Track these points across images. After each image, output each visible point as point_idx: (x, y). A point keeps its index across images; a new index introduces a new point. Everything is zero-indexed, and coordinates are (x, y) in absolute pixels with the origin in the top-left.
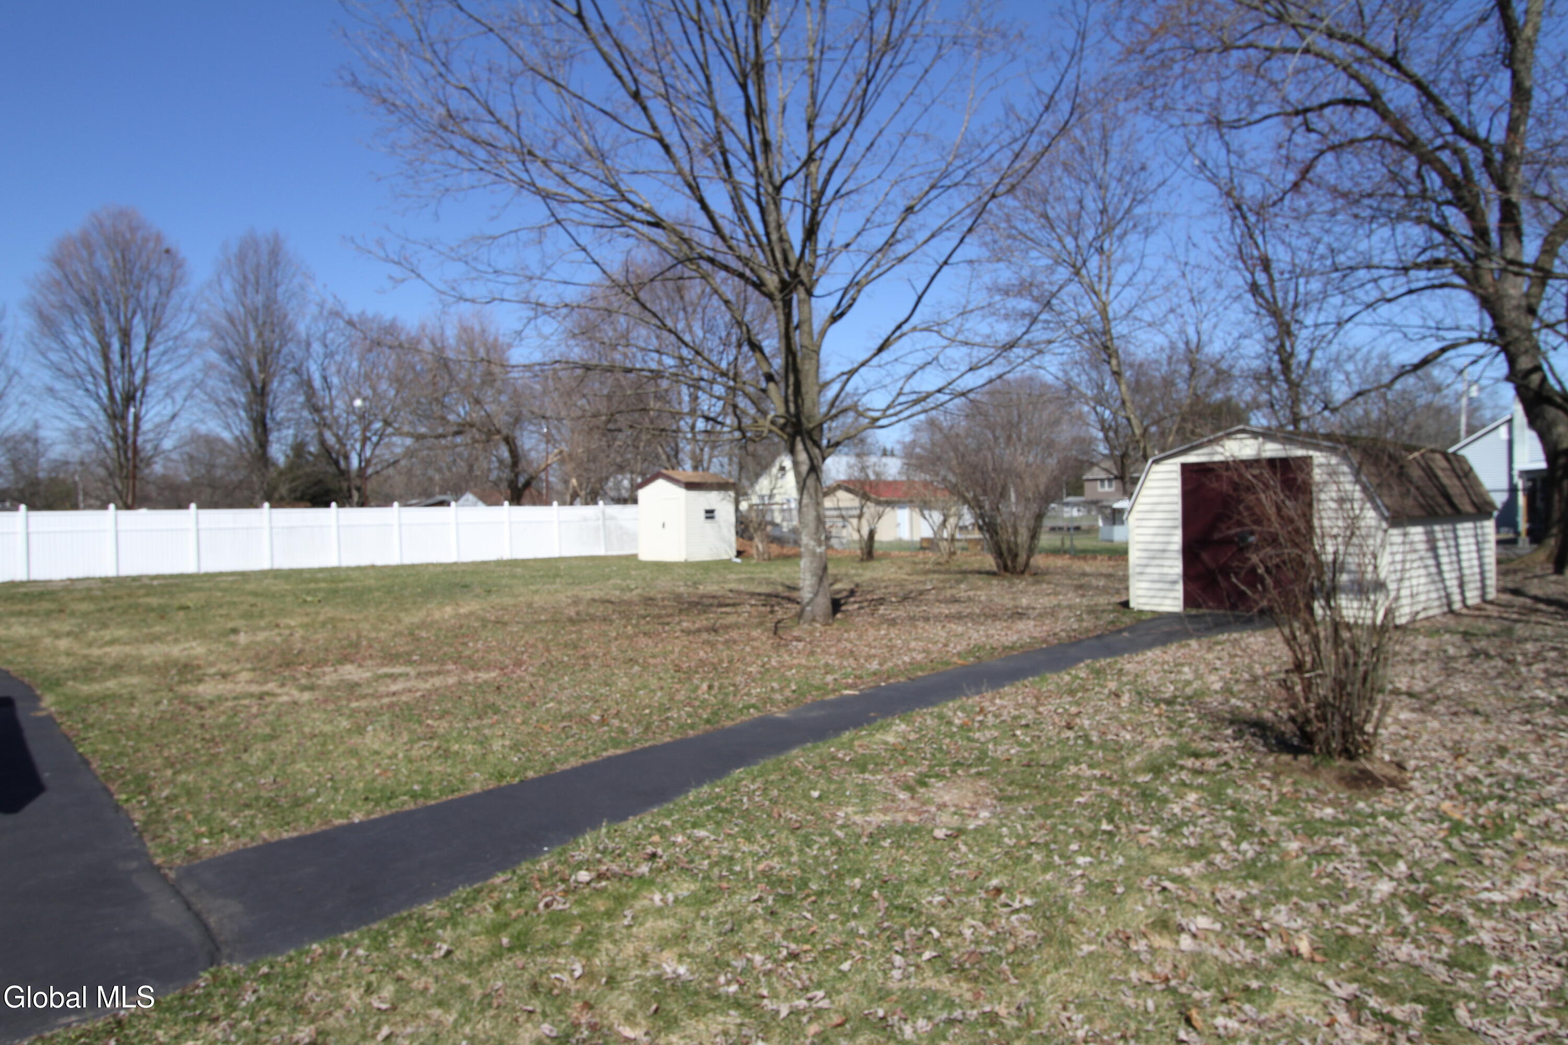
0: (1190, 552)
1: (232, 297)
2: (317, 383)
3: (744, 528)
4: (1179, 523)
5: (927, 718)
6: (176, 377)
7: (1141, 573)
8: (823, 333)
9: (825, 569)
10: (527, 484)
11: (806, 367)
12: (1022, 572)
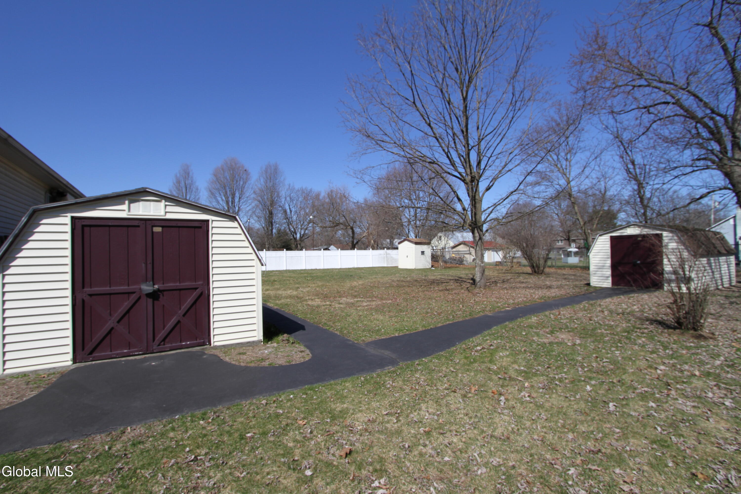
0: (614, 267)
1: (263, 183)
2: (288, 211)
3: (434, 258)
4: (610, 256)
5: (541, 316)
6: (248, 209)
7: (595, 274)
8: (483, 194)
9: (484, 271)
10: (357, 243)
11: (477, 205)
12: (541, 273)
